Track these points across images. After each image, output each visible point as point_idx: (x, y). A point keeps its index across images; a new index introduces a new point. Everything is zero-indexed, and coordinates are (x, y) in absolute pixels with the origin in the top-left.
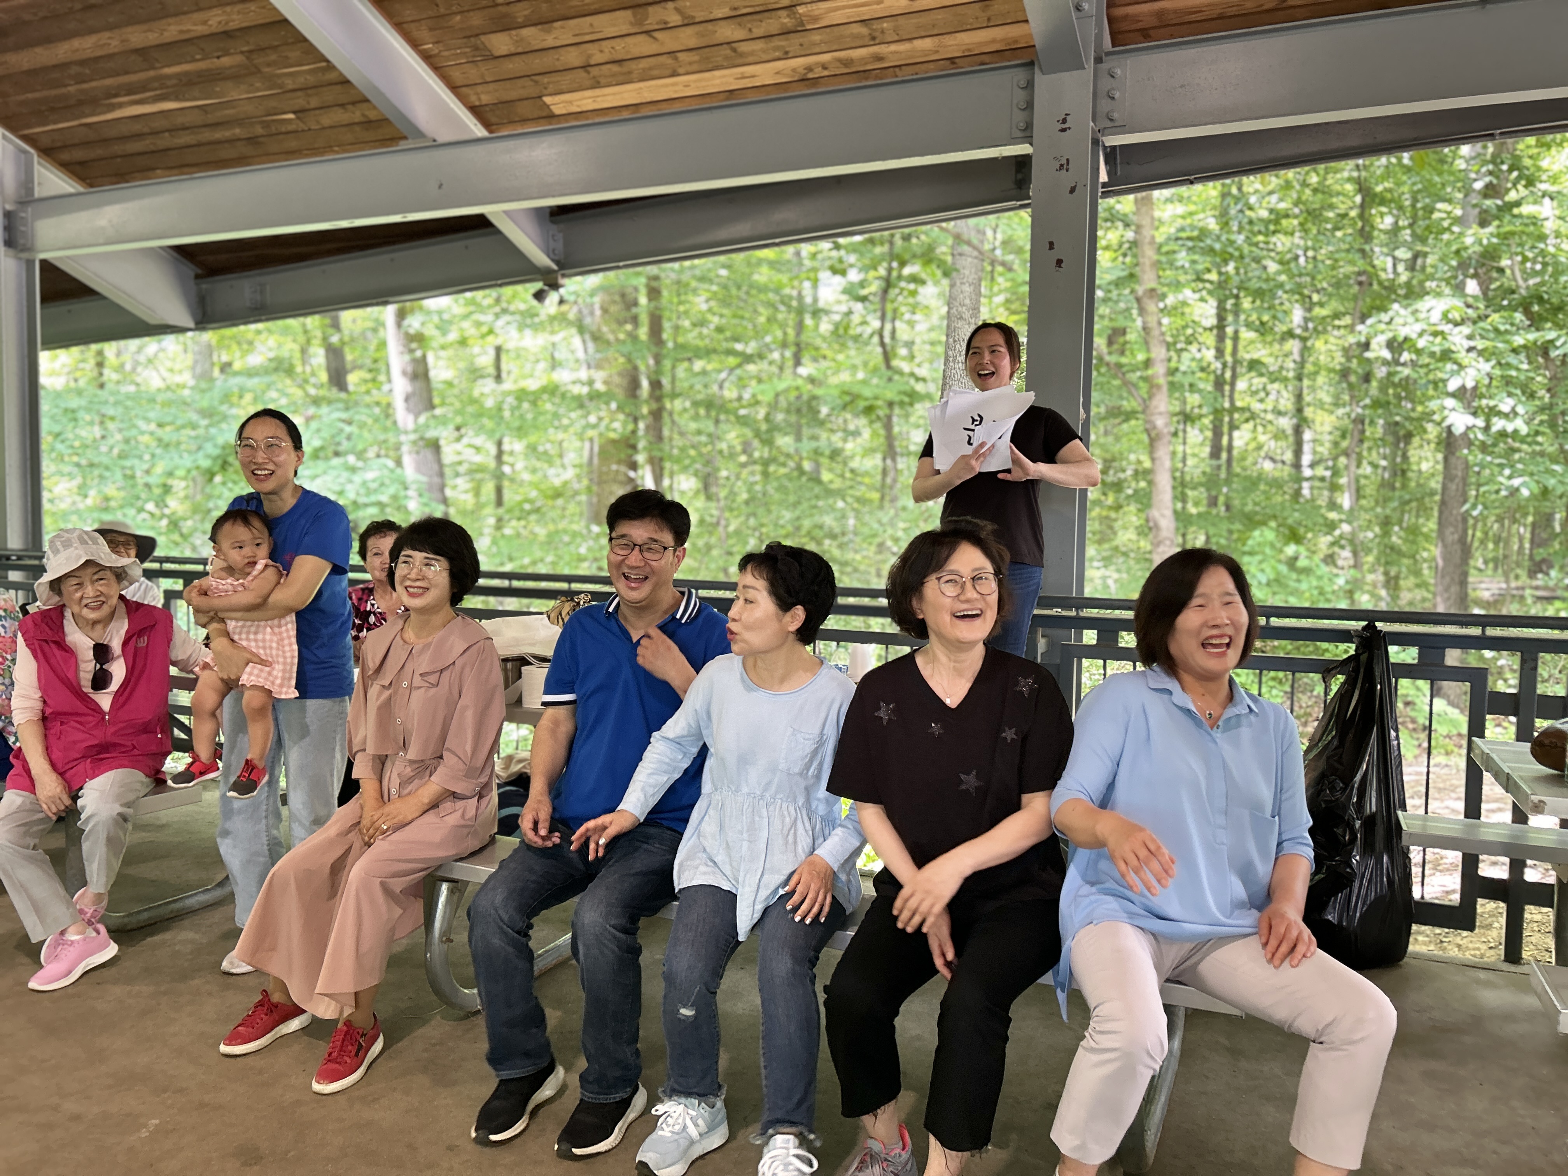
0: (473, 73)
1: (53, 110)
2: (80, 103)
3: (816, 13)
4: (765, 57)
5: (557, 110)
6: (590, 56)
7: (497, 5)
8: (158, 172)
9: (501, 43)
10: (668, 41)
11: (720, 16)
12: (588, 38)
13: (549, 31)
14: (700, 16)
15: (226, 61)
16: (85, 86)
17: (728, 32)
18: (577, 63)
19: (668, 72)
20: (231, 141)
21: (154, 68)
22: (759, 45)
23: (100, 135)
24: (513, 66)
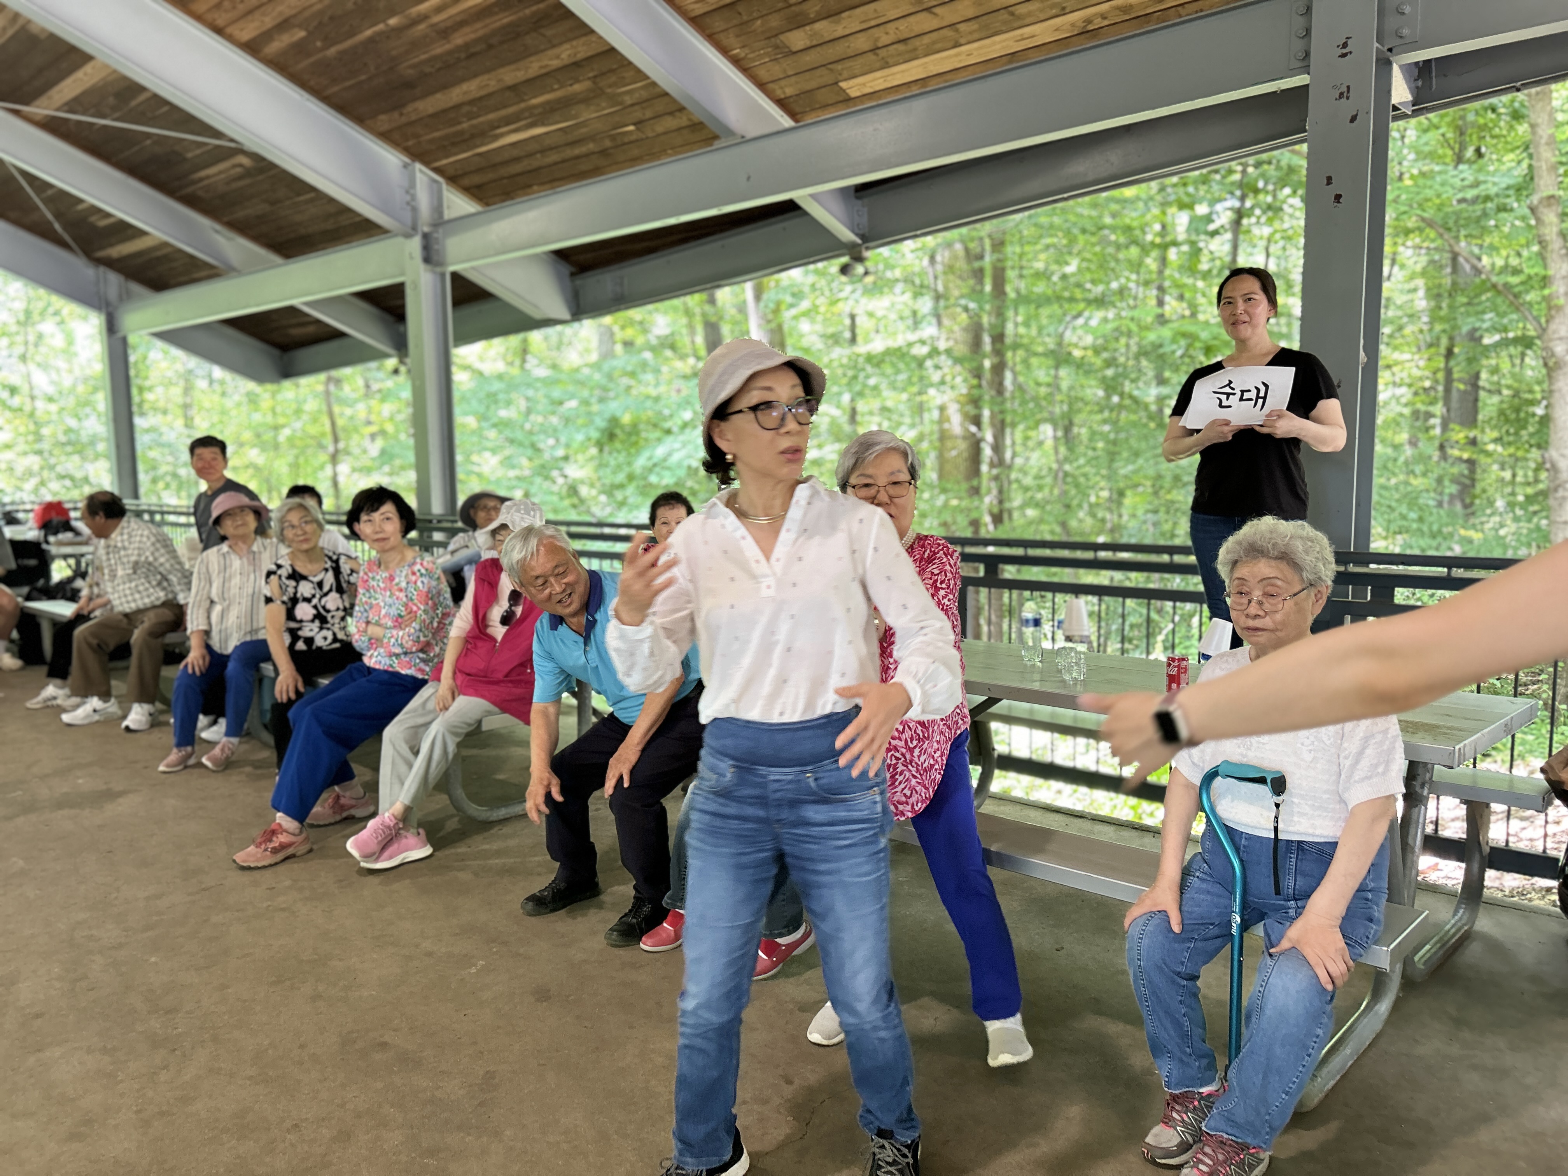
0: (776, 70)
1: (454, 144)
2: (473, 136)
4: (1042, 17)
5: (853, 93)
6: (877, 40)
7: (791, 6)
8: (535, 188)
9: (797, 39)
10: (946, 15)
12: (873, 23)
13: (838, 22)
15: (577, 87)
16: (474, 122)
19: (952, 44)
20: (587, 155)
21: (523, 101)
22: (1035, 6)
23: (490, 163)
24: (810, 58)
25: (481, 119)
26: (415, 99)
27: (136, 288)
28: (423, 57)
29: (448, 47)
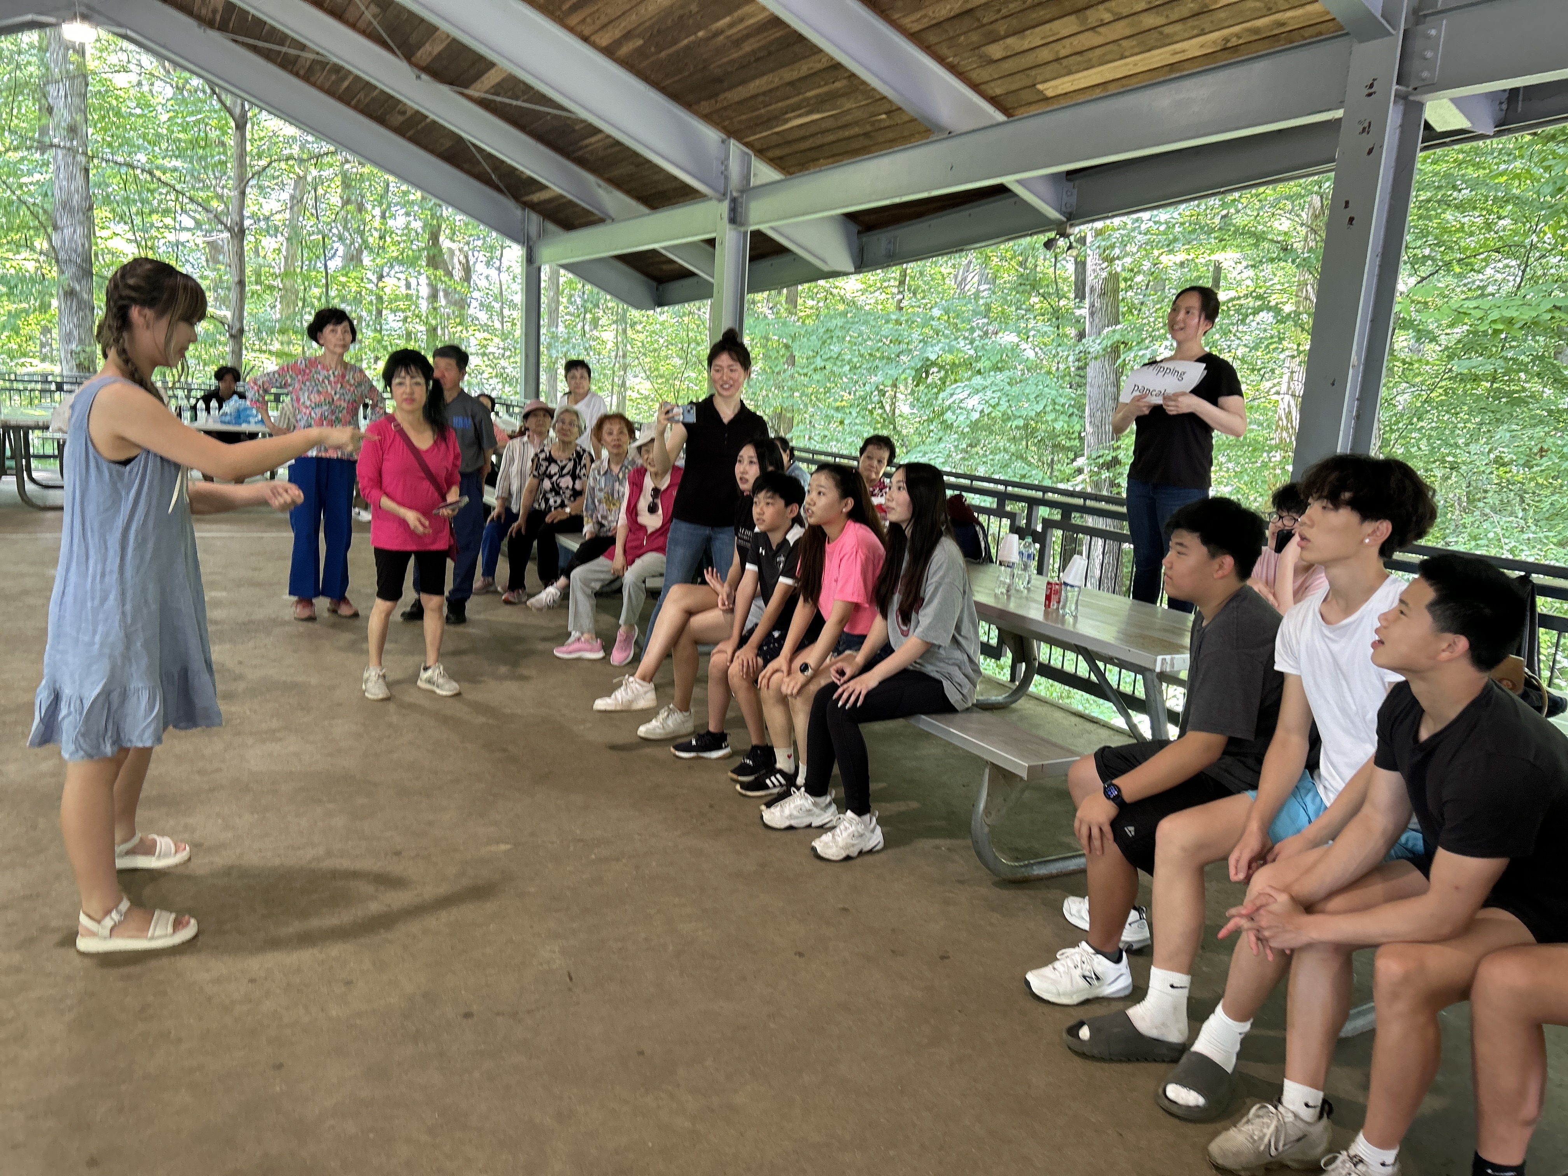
0: (982, 75)
4: (1186, 35)
6: (1057, 52)
7: (984, 25)
8: (820, 162)
9: (995, 51)
10: (1108, 34)
11: (1139, 9)
12: (1051, 39)
13: (1024, 38)
14: (1125, 11)
15: (838, 85)
16: (769, 108)
17: (1150, 20)
18: (1051, 57)
19: (1117, 56)
20: (856, 137)
21: (799, 94)
22: (1178, 27)
23: (785, 139)
24: (1009, 66)
25: (773, 107)
26: (724, 91)
27: (551, 227)
28: (725, 60)
29: (741, 53)
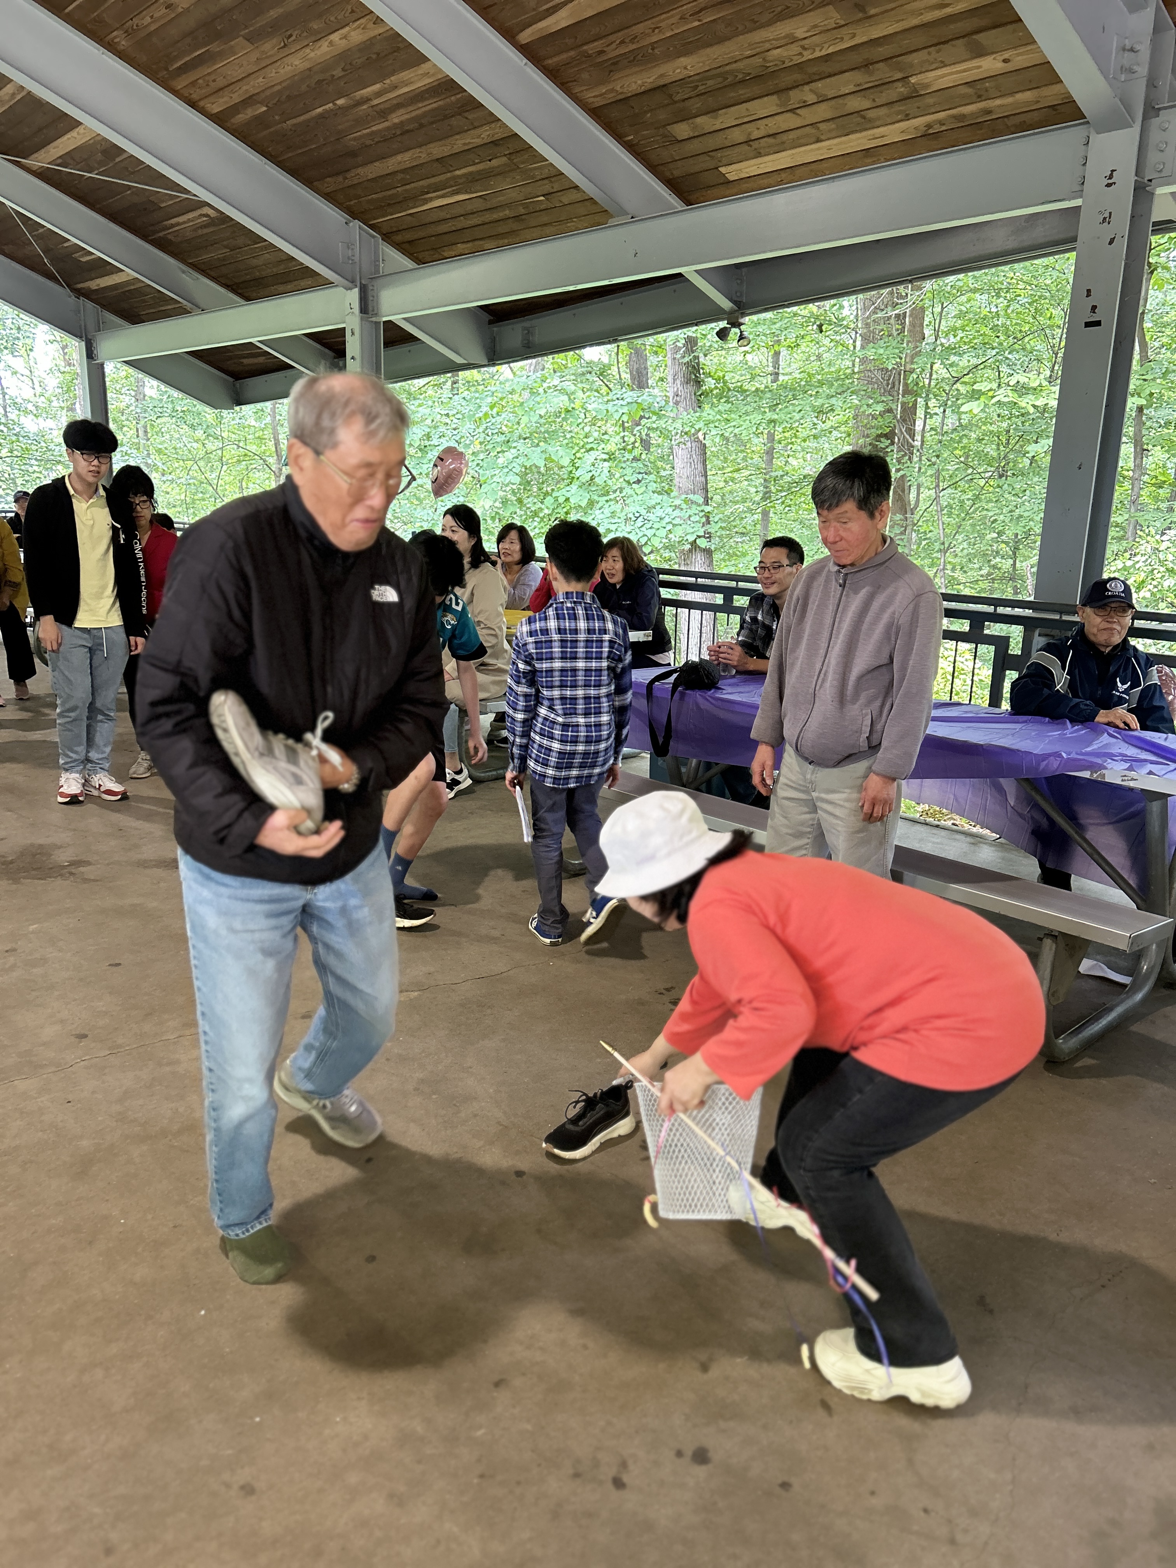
0: (663, 155)
1: (392, 204)
2: (406, 199)
3: (926, 81)
4: (889, 120)
5: (731, 177)
6: (749, 134)
7: (676, 102)
9: (682, 130)
10: (808, 116)
11: (847, 91)
12: (746, 120)
14: (831, 94)
17: (855, 104)
18: (741, 139)
19: (814, 139)
20: (503, 220)
21: (449, 171)
22: (883, 111)
23: (422, 221)
24: (693, 147)
25: (413, 185)
26: (357, 166)
27: (111, 318)
29: (386, 124)
